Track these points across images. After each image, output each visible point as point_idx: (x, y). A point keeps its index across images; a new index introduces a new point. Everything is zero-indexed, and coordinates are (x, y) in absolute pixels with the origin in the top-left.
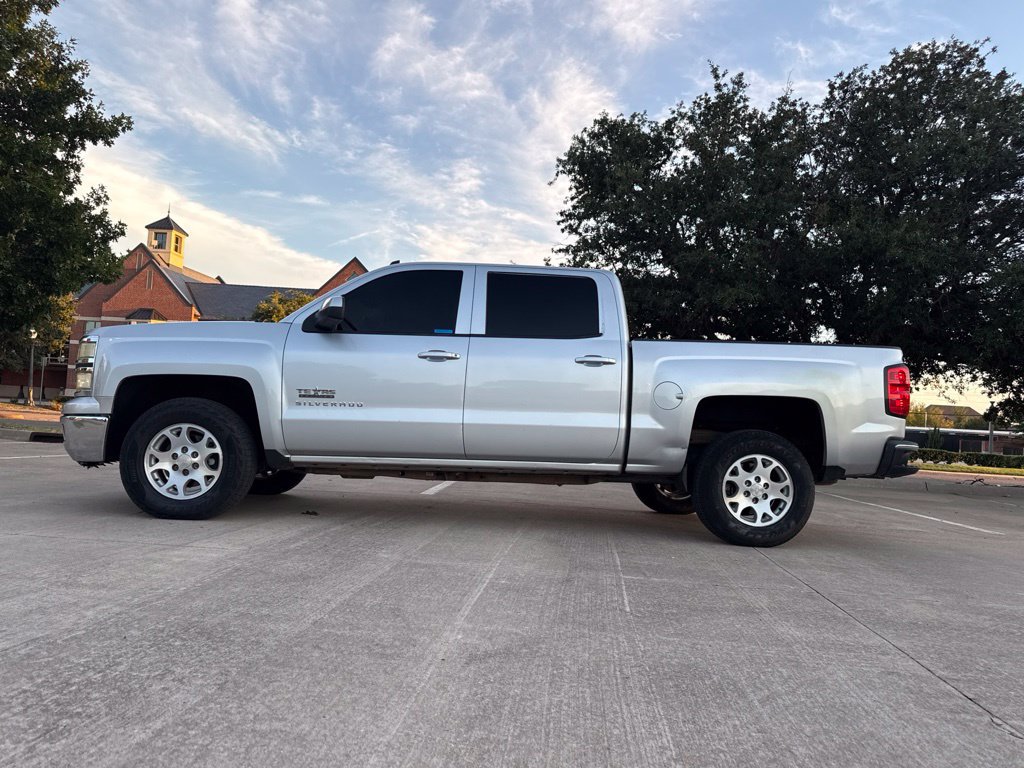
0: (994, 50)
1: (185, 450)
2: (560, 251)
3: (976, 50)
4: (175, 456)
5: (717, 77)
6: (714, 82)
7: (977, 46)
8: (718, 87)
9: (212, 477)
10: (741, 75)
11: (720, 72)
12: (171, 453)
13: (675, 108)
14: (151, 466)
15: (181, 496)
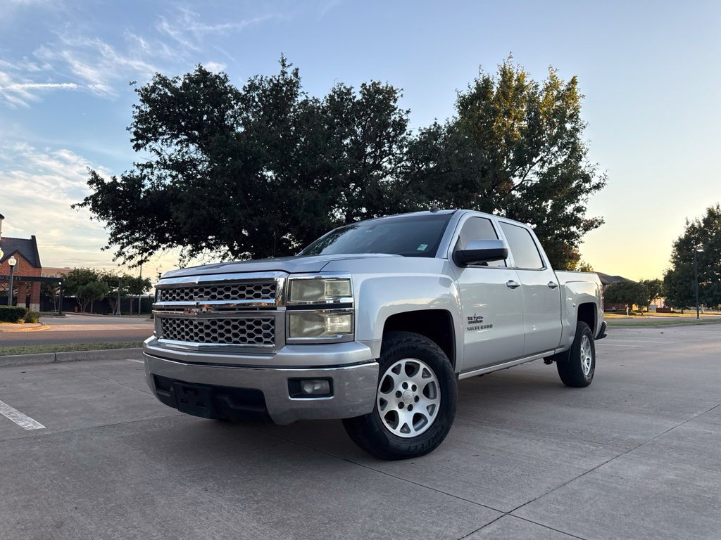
0: (402, 96)
1: (405, 386)
2: (138, 165)
3: (396, 93)
4: (399, 394)
5: (284, 65)
6: (281, 68)
7: (397, 91)
8: (284, 73)
9: (433, 406)
10: (297, 69)
11: (287, 63)
12: (393, 393)
13: (252, 78)
14: (382, 410)
15: (413, 433)
